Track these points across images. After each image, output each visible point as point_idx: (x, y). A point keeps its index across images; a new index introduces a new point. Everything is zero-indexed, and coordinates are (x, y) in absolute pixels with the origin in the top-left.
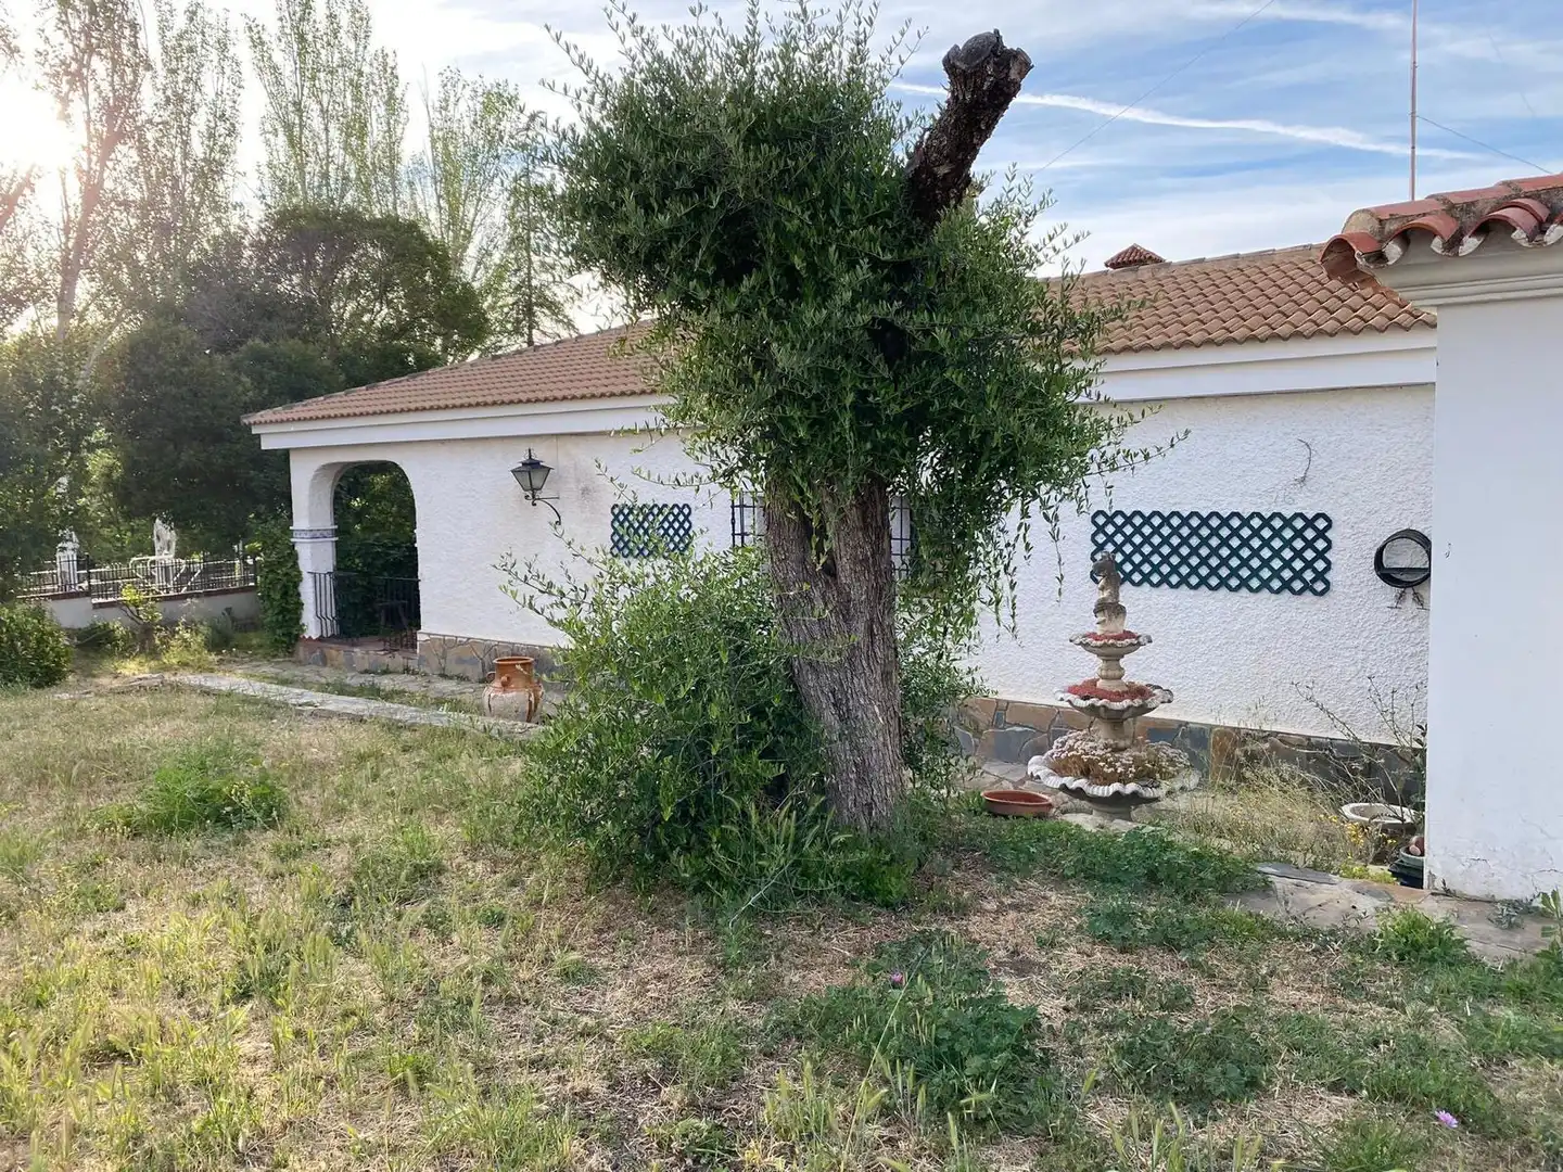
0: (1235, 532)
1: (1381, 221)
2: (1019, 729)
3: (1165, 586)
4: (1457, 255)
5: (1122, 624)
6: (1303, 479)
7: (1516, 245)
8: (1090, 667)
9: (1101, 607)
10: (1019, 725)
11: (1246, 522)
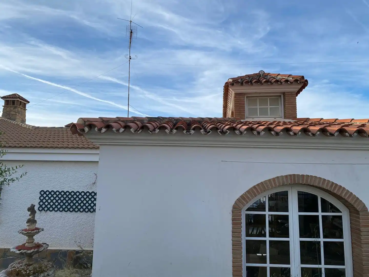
0: (78, 196)
1: (84, 121)
2: (11, 257)
3: (59, 211)
4: (101, 132)
5: (35, 226)
6: (94, 183)
7: (113, 132)
8: (23, 239)
9: (29, 221)
10: (12, 256)
11: (80, 194)
